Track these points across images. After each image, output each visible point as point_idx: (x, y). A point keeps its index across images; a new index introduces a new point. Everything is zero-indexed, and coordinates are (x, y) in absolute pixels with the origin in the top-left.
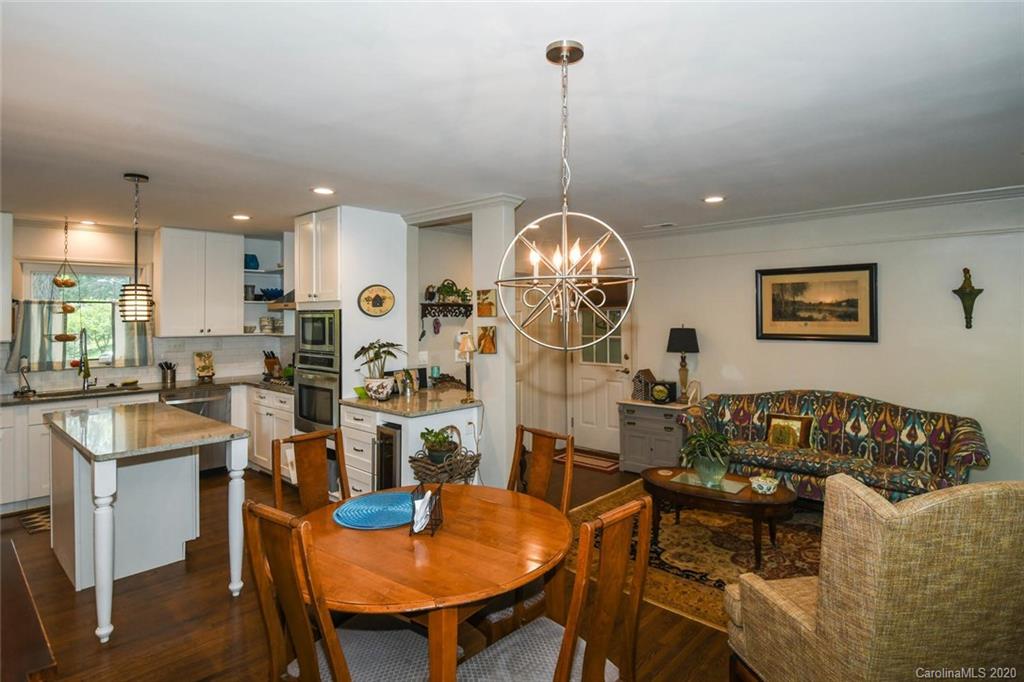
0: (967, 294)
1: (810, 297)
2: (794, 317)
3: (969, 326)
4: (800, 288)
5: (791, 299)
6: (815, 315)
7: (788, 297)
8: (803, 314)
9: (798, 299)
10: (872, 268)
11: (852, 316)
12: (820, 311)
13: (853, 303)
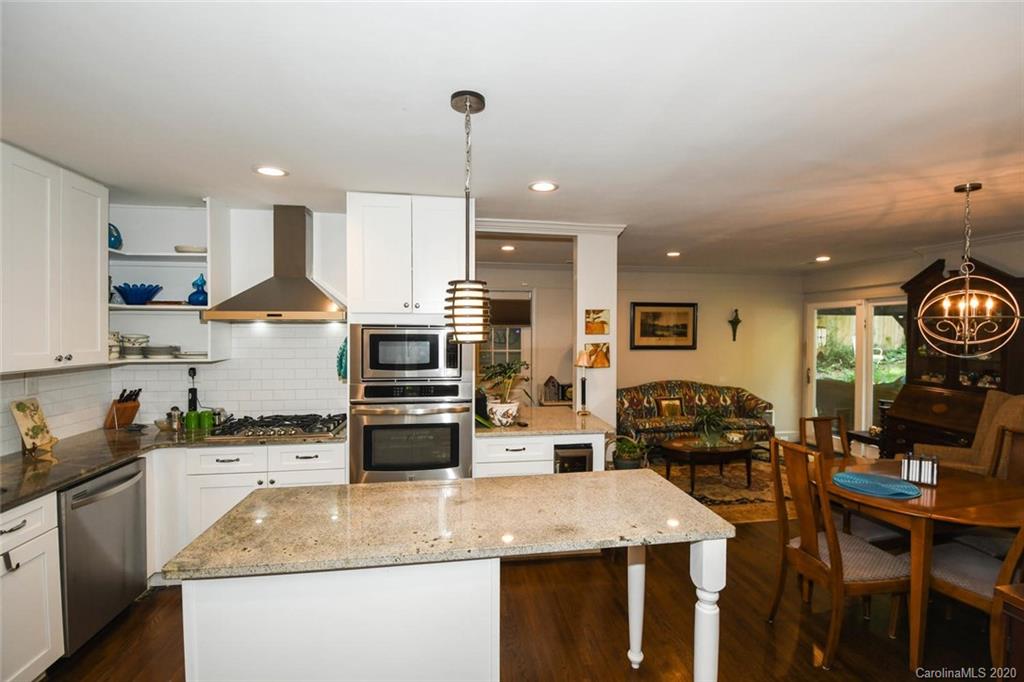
0: (735, 323)
1: (662, 322)
2: (653, 334)
3: (734, 339)
4: (656, 316)
5: (652, 323)
6: (665, 333)
7: (650, 321)
8: (659, 333)
9: (656, 323)
10: (694, 306)
11: (684, 334)
12: (668, 331)
13: (685, 326)
